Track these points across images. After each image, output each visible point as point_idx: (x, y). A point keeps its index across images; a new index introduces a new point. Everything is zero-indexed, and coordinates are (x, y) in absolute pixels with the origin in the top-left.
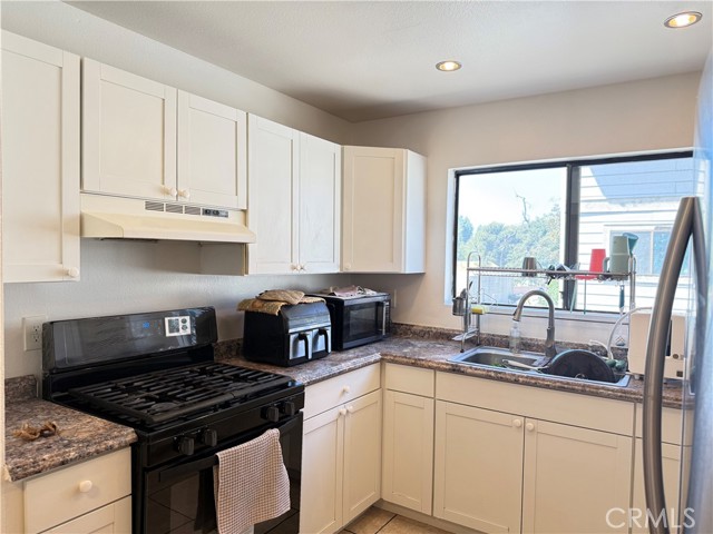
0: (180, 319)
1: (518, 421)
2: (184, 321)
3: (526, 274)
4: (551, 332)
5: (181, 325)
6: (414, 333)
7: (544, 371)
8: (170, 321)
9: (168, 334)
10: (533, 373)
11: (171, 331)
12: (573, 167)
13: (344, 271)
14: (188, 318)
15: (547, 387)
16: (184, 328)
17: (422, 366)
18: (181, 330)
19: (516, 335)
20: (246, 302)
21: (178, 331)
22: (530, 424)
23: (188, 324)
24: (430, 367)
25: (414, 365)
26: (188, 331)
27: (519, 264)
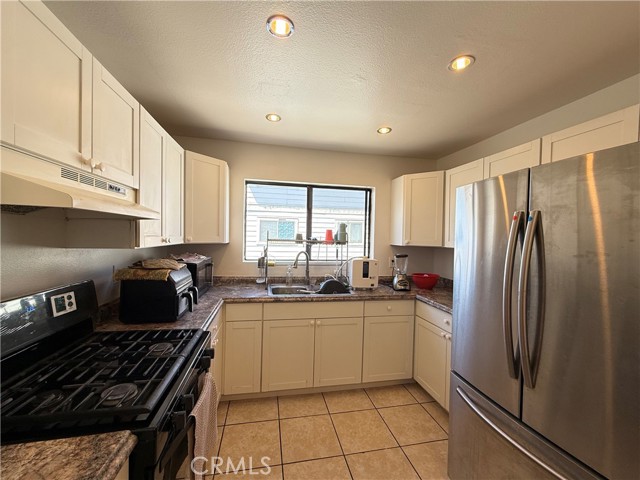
0: (66, 295)
1: (312, 322)
2: (70, 297)
3: (297, 242)
4: (307, 272)
5: (67, 301)
6: (223, 282)
7: (320, 293)
8: (56, 300)
9: (56, 314)
10: (313, 295)
11: (58, 311)
12: (310, 188)
13: (187, 242)
14: (72, 294)
15: (328, 301)
16: (70, 304)
17: (256, 302)
18: (68, 307)
19: (289, 275)
20: (120, 272)
21: (64, 308)
22: (319, 322)
23: (73, 300)
24: (260, 302)
25: (248, 302)
26: (74, 307)
27: (295, 238)
